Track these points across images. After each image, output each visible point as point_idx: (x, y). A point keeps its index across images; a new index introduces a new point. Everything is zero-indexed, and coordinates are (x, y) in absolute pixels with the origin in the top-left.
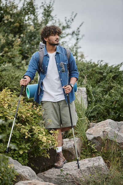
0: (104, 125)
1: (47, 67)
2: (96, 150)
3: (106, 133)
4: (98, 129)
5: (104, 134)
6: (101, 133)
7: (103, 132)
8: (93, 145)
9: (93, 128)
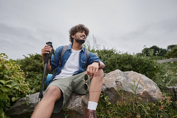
0: (115, 74)
1: (66, 61)
2: (110, 103)
3: (119, 83)
4: (110, 79)
5: (117, 85)
6: (115, 83)
7: (116, 82)
8: (106, 97)
9: (105, 77)
